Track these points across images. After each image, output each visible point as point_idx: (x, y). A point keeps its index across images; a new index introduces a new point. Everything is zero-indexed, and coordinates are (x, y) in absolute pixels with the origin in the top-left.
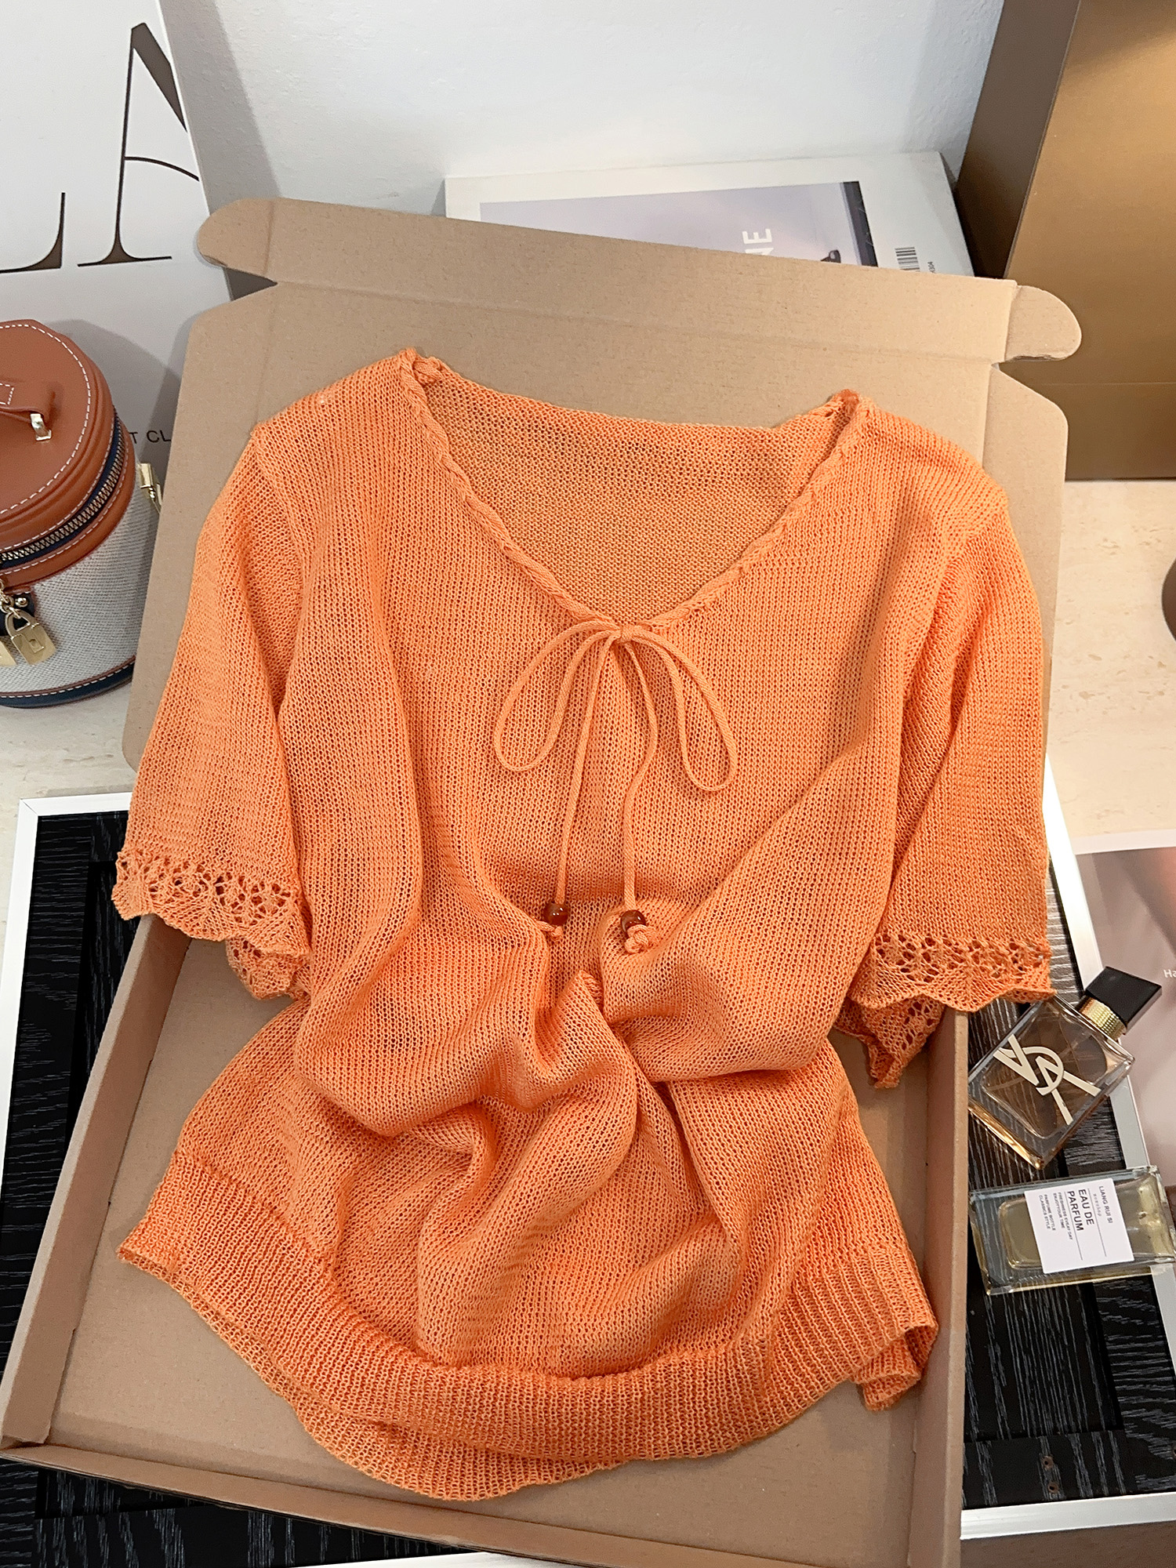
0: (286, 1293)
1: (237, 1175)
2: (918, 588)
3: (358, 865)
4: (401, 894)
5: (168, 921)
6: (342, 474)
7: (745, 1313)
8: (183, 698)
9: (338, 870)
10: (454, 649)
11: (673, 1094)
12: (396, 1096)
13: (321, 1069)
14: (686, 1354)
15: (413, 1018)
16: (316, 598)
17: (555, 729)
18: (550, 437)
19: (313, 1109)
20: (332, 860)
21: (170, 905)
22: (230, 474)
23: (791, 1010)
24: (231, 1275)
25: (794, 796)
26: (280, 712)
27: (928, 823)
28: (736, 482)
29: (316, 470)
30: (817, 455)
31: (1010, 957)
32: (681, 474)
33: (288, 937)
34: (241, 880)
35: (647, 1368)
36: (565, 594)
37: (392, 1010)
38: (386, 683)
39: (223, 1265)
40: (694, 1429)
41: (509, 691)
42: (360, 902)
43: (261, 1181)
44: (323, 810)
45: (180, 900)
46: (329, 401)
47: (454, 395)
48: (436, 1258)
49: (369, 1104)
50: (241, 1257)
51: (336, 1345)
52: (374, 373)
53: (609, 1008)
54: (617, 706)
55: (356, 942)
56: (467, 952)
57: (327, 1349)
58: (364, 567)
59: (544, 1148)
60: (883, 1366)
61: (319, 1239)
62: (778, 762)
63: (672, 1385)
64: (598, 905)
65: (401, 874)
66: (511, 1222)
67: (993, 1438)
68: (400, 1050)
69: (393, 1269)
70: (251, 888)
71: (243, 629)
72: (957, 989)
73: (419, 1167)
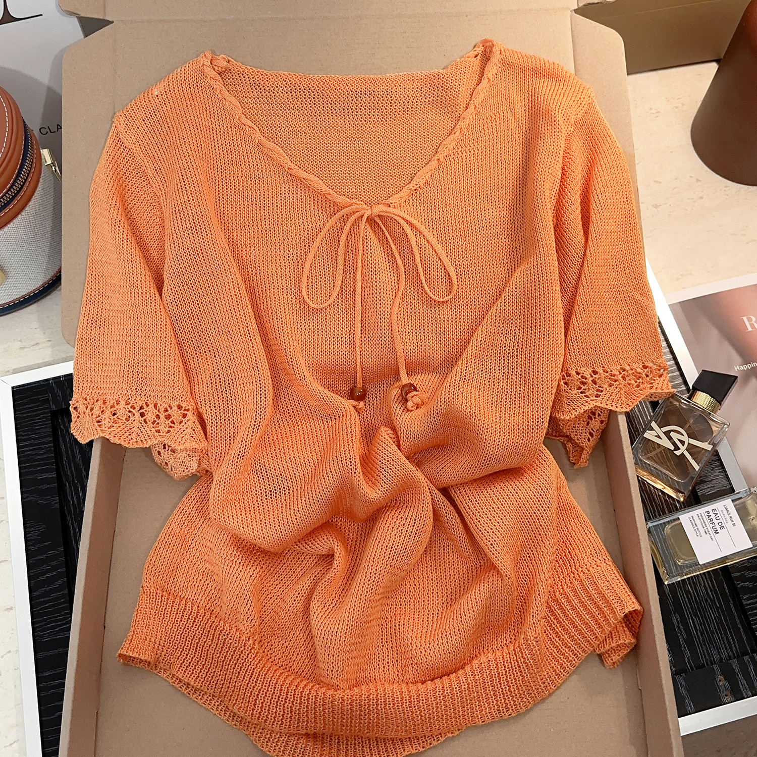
0: (231, 663)
1: (184, 594)
2: (550, 155)
3: (229, 384)
4: (261, 398)
5: (113, 440)
6: (177, 137)
7: (521, 623)
8: (97, 296)
9: (217, 389)
10: (266, 237)
11: (453, 494)
12: (279, 526)
13: (228, 517)
14: (489, 655)
15: (281, 475)
16: (175, 218)
17: (339, 278)
18: (305, 95)
19: (226, 543)
20: (212, 383)
21: (112, 429)
22: (104, 147)
23: (519, 429)
24: (192, 658)
25: (495, 296)
26: (163, 294)
27: (581, 299)
28: (426, 106)
29: (159, 137)
30: (473, 82)
31: (644, 374)
32: (391, 106)
33: (192, 437)
34: (155, 406)
35: (468, 668)
36: (331, 192)
37: (266, 472)
38: (229, 265)
39: (186, 653)
40: (503, 701)
41: (306, 258)
42: (234, 407)
43: (201, 595)
44: (200, 353)
45: (118, 425)
46: (161, 92)
47: (240, 77)
48: (323, 623)
49: (263, 534)
50: (197, 646)
51: (270, 689)
52: (187, 70)
53: (404, 447)
54: (377, 257)
55: (236, 433)
56: (307, 427)
57: (264, 693)
58: (202, 194)
59: (379, 542)
60: (613, 639)
61: (246, 625)
62: (482, 276)
63: (485, 676)
64: (383, 384)
65: (258, 385)
66: (367, 592)
67: (684, 671)
68: (276, 497)
69: (295, 635)
70: (163, 410)
71: (130, 245)
72: (616, 399)
73: (300, 569)
